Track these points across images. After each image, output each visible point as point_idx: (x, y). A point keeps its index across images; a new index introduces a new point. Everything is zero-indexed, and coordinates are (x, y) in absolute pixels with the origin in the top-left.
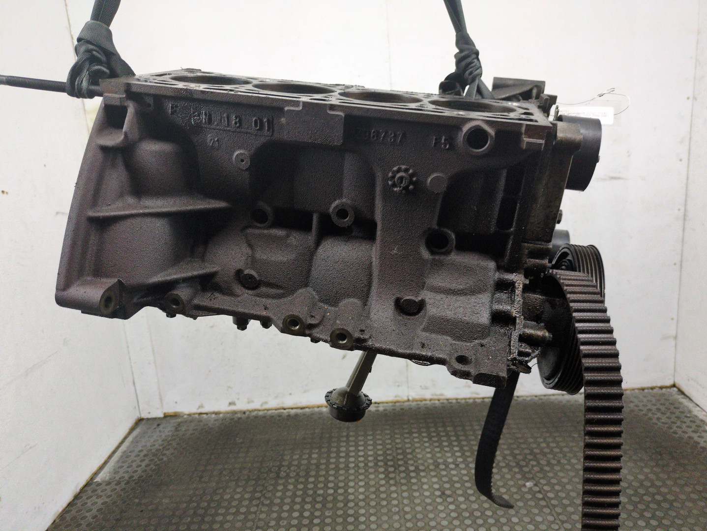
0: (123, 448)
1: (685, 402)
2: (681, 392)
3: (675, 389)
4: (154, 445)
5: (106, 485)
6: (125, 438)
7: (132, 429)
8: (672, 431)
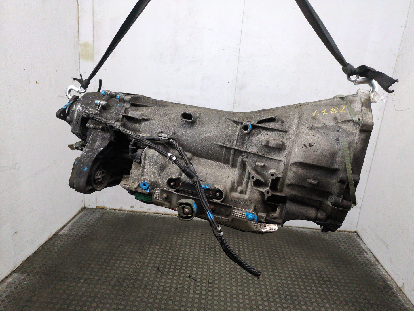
0: (74, 220)
1: (358, 240)
2: (358, 235)
3: (356, 234)
4: (91, 221)
5: (65, 236)
6: (76, 216)
7: (80, 212)
8: (348, 252)
